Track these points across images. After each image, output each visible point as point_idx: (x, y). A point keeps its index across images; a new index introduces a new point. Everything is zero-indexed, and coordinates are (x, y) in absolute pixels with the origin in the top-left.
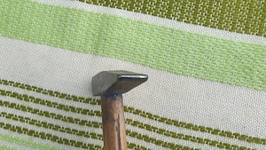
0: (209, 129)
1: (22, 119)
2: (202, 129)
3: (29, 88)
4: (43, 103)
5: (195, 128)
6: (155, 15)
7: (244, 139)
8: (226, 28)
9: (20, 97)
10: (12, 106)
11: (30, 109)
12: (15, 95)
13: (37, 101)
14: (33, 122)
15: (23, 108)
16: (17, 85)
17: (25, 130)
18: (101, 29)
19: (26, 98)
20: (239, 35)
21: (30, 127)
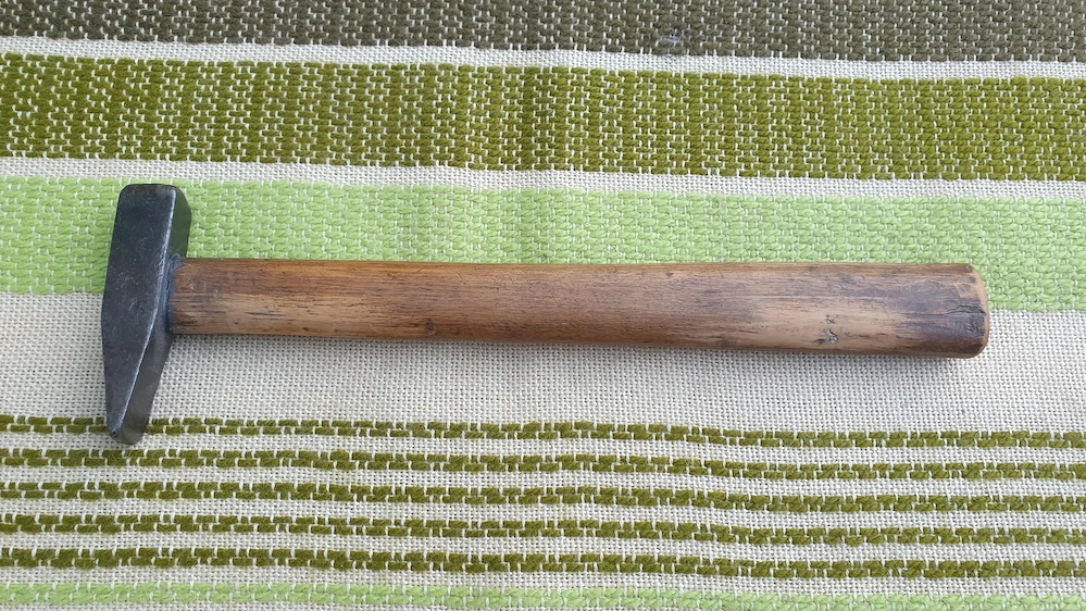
0: (878, 436)
1: (341, 527)
2: (860, 441)
3: (345, 429)
4: (398, 464)
5: (841, 442)
6: (659, 170)
7: (971, 443)
8: (848, 172)
9: (322, 463)
10: (303, 492)
11: (361, 492)
12: (304, 459)
13: (379, 462)
14: (377, 530)
15: (340, 494)
16: (306, 428)
17: (359, 557)
18: (524, 232)
19: (342, 461)
20: (884, 183)
21: (372, 546)
